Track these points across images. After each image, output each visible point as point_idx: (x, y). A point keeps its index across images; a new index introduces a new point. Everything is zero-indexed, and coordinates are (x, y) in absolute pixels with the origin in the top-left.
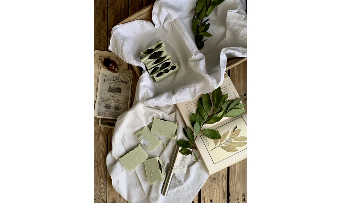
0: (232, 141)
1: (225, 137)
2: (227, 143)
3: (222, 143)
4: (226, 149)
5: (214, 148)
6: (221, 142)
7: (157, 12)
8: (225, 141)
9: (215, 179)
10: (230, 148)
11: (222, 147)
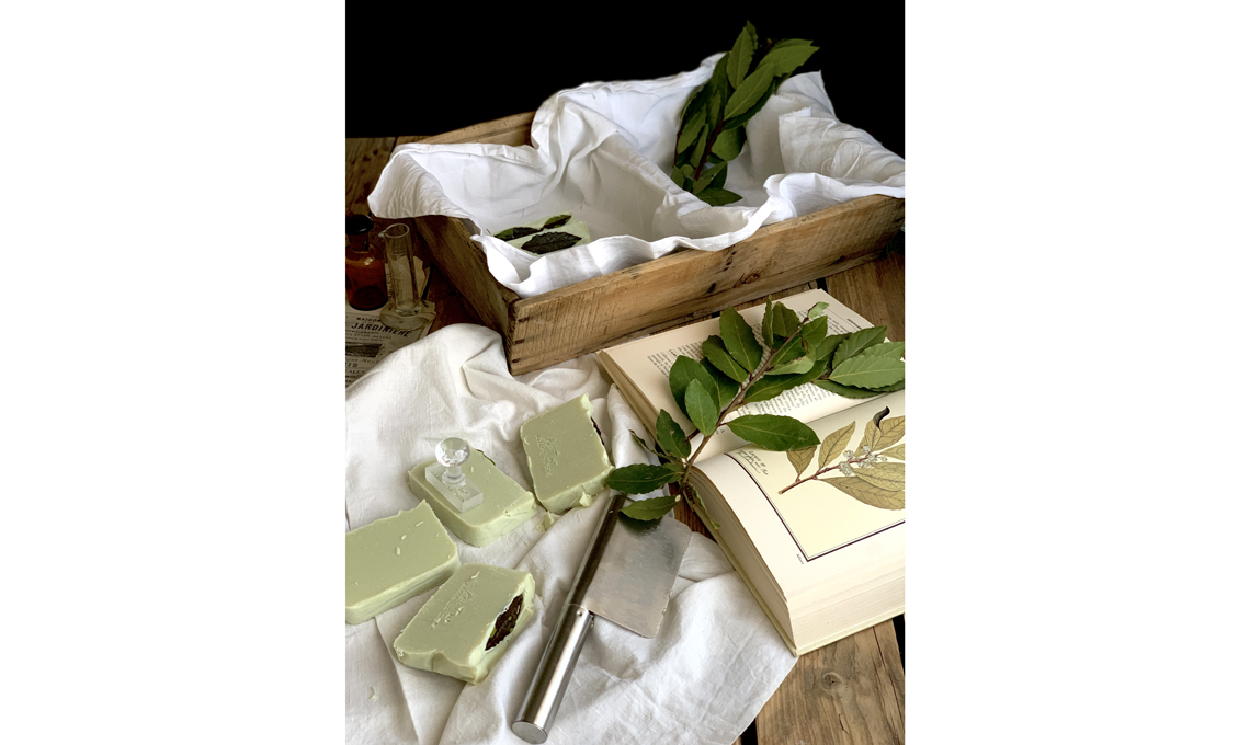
0: (879, 461)
1: (840, 442)
2: (855, 465)
3: (829, 466)
4: (858, 494)
5: (794, 482)
6: (824, 461)
7: (548, 121)
8: (842, 458)
9: (830, 681)
10: (874, 491)
11: (833, 482)
